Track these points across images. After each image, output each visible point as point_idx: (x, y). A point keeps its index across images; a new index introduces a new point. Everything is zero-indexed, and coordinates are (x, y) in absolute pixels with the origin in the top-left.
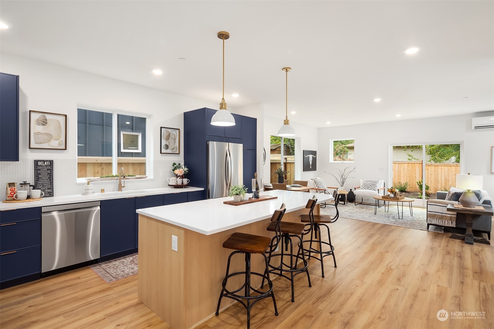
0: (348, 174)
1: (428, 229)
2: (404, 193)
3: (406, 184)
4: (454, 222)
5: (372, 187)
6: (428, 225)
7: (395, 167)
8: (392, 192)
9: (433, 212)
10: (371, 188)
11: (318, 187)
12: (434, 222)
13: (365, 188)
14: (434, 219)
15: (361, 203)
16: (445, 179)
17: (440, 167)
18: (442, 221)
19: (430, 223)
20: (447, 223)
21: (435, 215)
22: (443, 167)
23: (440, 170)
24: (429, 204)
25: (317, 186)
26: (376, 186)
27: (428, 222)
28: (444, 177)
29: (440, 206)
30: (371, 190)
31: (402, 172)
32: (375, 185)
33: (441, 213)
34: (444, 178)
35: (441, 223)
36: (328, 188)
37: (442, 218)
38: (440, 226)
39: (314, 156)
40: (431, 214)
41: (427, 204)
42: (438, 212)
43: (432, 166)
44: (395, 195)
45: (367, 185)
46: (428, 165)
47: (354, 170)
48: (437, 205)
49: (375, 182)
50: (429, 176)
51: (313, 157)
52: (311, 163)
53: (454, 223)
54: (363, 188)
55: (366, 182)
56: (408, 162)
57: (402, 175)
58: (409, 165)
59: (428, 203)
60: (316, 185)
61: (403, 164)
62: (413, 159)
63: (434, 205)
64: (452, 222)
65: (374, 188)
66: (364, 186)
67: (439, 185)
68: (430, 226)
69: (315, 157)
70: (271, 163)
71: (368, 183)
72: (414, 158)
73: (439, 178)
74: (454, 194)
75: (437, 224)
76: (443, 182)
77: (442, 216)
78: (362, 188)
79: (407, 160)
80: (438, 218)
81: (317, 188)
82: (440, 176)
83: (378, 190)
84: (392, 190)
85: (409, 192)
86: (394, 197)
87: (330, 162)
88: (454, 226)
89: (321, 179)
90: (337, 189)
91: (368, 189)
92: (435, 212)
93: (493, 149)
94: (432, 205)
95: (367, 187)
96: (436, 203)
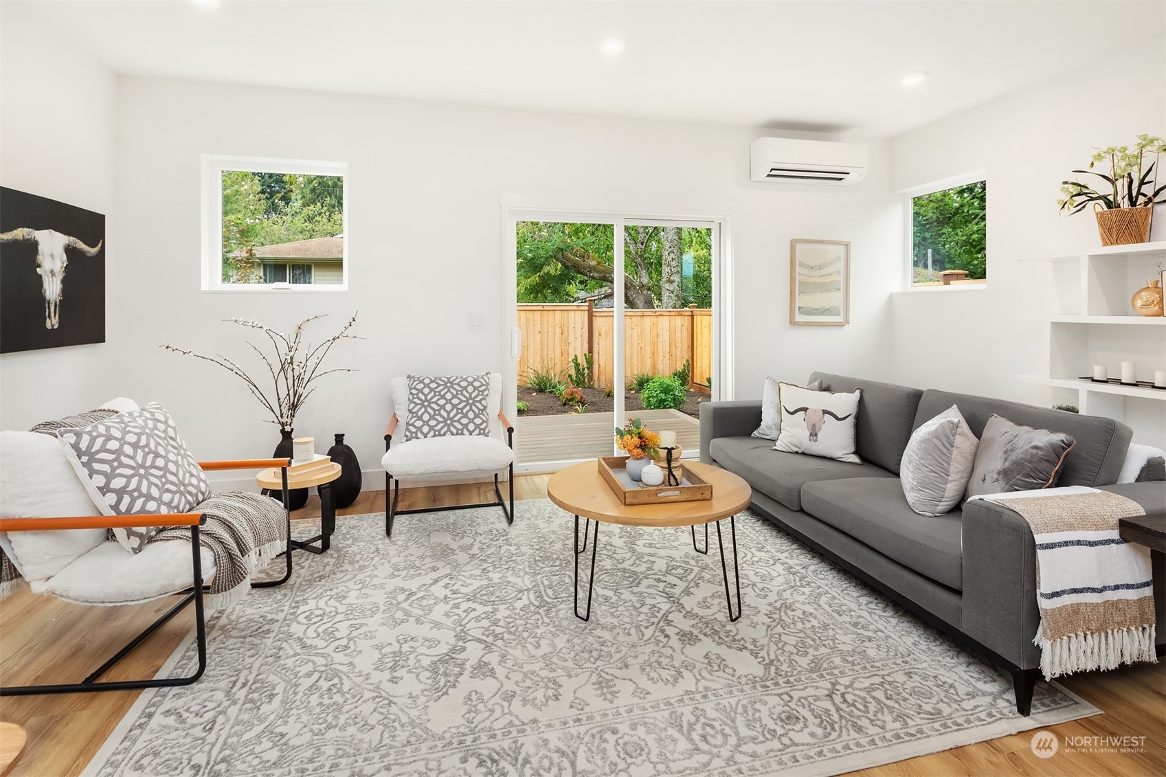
0: (319, 354)
9: (1064, 593)
11: (120, 493)
12: (1076, 654)
14: (1073, 637)
21: (1076, 608)
24: (1039, 547)
25: (104, 490)
29: (1091, 544)
33: (1101, 590)
36: (206, 467)
39: (81, 245)
40: (1060, 610)
41: (1035, 548)
42: (1088, 590)
44: (668, 466)
47: (350, 332)
48: (1079, 543)
51: (70, 251)
52: (53, 290)
54: (426, 430)
59: (1039, 540)
65: (478, 421)
69: (95, 249)
81: (105, 504)
84: (640, 436)
89: (152, 414)
90: (284, 470)
91: (449, 430)
92: (1075, 591)
93: (798, 247)
94: (1060, 545)
95: (441, 419)
96: (1071, 527)
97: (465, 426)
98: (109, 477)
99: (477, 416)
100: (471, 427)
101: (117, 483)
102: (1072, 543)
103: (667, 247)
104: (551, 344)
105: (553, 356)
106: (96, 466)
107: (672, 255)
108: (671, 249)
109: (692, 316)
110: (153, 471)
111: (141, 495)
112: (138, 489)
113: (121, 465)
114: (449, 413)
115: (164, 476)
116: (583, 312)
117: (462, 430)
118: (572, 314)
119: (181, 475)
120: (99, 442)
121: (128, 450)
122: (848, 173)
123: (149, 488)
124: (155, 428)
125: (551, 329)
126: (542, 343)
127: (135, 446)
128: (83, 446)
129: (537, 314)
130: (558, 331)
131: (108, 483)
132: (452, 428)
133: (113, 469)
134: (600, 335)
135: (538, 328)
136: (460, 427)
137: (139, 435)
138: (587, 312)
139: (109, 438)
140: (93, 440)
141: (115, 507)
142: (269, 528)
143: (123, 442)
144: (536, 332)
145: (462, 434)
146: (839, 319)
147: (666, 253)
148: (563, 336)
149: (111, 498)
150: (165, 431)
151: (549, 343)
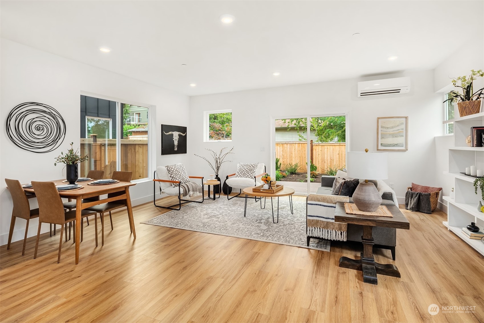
0: (223, 157)
1: (308, 245)
2: (294, 175)
3: (296, 165)
4: (345, 232)
5: (249, 173)
6: (309, 238)
7: (287, 148)
8: (267, 181)
9: (314, 216)
10: (248, 175)
11: (172, 177)
12: (317, 233)
13: (240, 175)
14: (316, 228)
15: (239, 195)
16: (331, 159)
17: (326, 147)
18: (328, 231)
19: (310, 235)
20: (335, 235)
21: (317, 221)
22: (328, 147)
23: (326, 150)
24: (309, 204)
25: (170, 177)
26: (254, 172)
27: (308, 234)
28: (329, 156)
29: (324, 206)
30: (248, 178)
31: (293, 153)
32: (253, 170)
33: (326, 218)
34: (329, 158)
35: (326, 234)
36: (190, 177)
37: (327, 226)
38: (325, 239)
39: (181, 134)
40: (313, 220)
41: (307, 204)
42: (322, 217)
43: (319, 146)
44: (270, 185)
45: (244, 171)
46: (316, 145)
47: (231, 152)
48: (320, 205)
49: (253, 167)
50: (317, 156)
51: (179, 135)
52: (176, 143)
53: (345, 234)
54: (239, 176)
55: (242, 166)
56: (299, 143)
57: (293, 155)
58: (300, 146)
59: (309, 202)
60: (170, 175)
61: (294, 144)
62: (303, 140)
63: (316, 204)
64: (342, 232)
65: (251, 175)
66: (239, 173)
67: (325, 165)
68: (311, 240)
69: (184, 135)
70: (121, 144)
71: (244, 168)
72: (304, 138)
73: (326, 158)
74: (344, 184)
75: (321, 237)
76: (329, 162)
77: (328, 222)
78: (237, 175)
79: (298, 140)
80: (322, 226)
82: (326, 156)
83: (255, 177)
84: (267, 178)
85: (298, 174)
86: (269, 188)
87: (204, 142)
88: (345, 240)
89: (181, 166)
90: (202, 179)
91: (244, 176)
92: (318, 217)
93: (380, 120)
94: (314, 204)
95: (243, 174)
96: (319, 201)
97: (248, 176)
98: (171, 175)
99: (251, 174)
100: (249, 176)
101: (172, 176)
102: (318, 205)
106: (170, 173)
110: (178, 175)
111: (175, 178)
112: (175, 177)
113: (173, 173)
114: (245, 172)
115: (180, 176)
117: (247, 177)
119: (183, 177)
120: (170, 169)
121: (175, 171)
122: (400, 90)
123: (177, 178)
124: (180, 168)
127: (176, 170)
128: (168, 169)
131: (171, 176)
132: (245, 176)
133: (172, 173)
136: (247, 176)
137: (177, 169)
139: (172, 168)
140: (170, 168)
141: (172, 180)
142: (196, 189)
143: (174, 169)
145: (247, 178)
146: (403, 148)
149: (171, 178)
150: (182, 169)
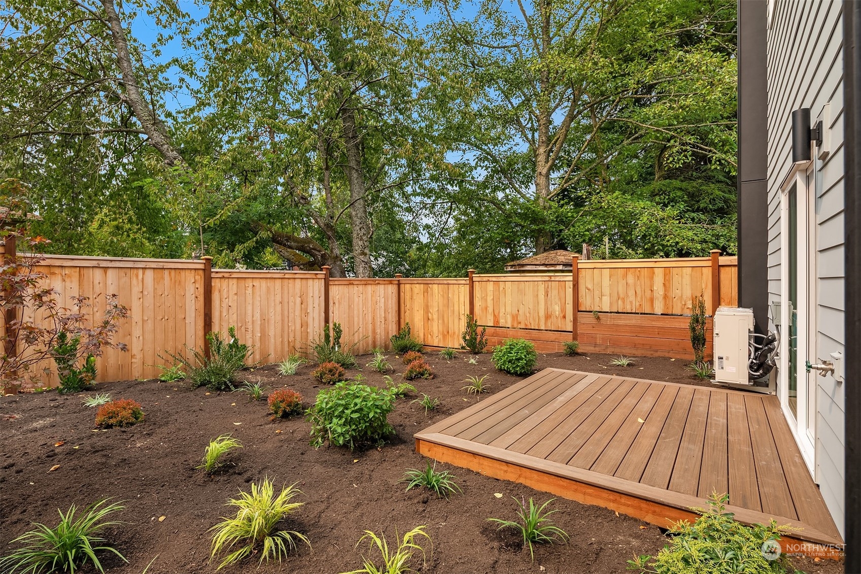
103: (358, 223)
104: (291, 315)
105: (293, 328)
107: (363, 230)
108: (361, 225)
109: (399, 285)
116: (320, 280)
118: (310, 282)
125: (292, 299)
126: (282, 314)
129: (278, 282)
130: (298, 300)
134: (334, 303)
135: (278, 298)
138: (323, 280)
144: (277, 302)
147: (358, 228)
148: (303, 306)
151: (290, 314)
